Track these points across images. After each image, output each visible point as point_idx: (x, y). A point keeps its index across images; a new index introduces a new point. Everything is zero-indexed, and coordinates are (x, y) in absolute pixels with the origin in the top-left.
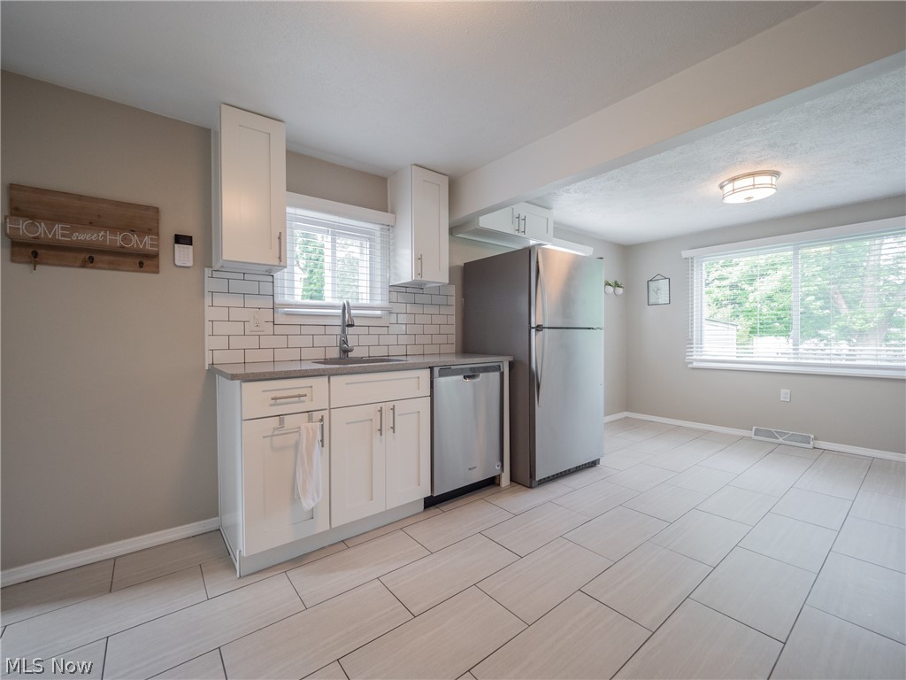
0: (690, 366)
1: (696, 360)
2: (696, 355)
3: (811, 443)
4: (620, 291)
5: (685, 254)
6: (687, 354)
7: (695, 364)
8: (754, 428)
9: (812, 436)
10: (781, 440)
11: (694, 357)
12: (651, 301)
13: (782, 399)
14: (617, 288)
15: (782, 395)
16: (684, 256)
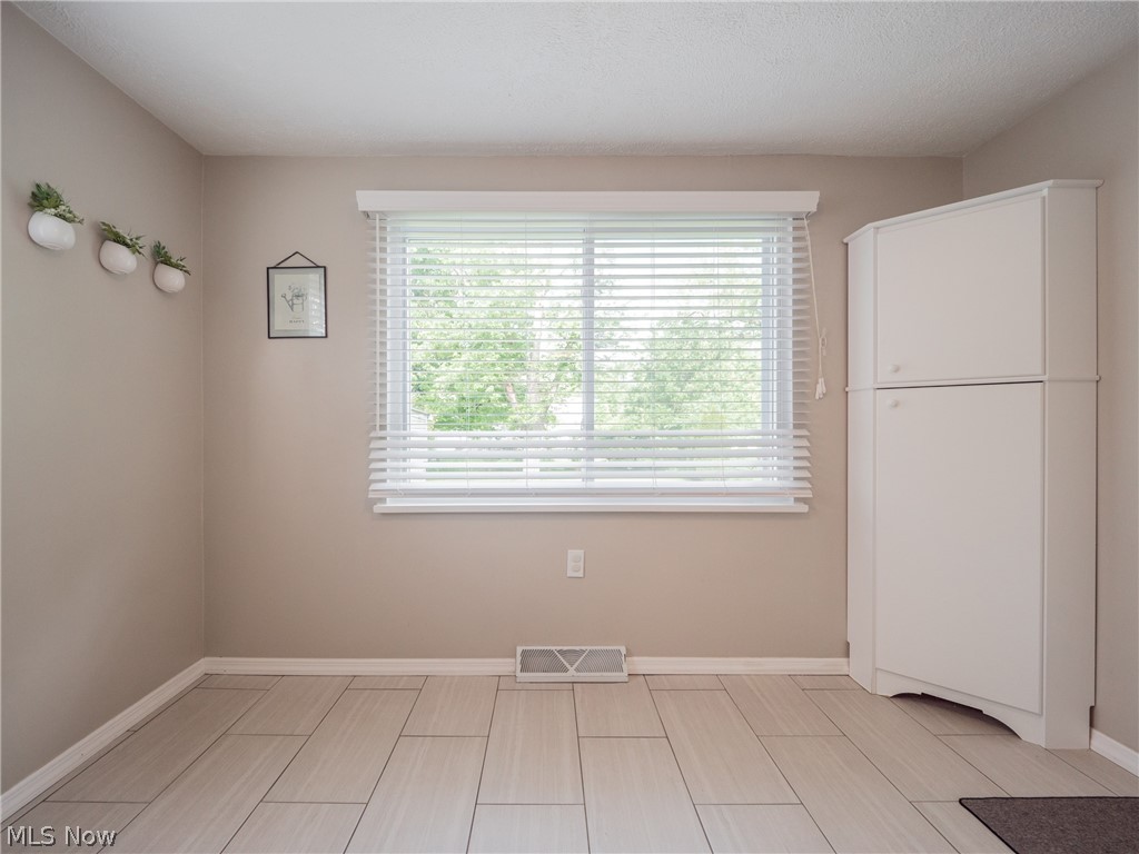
0: (378, 508)
1: (395, 493)
2: (393, 479)
3: (624, 666)
4: (173, 279)
5: (367, 200)
6: (373, 466)
7: (392, 504)
8: (519, 650)
9: (624, 651)
10: (571, 674)
11: (389, 485)
12: (279, 325)
13: (570, 573)
14: (163, 270)
15: (570, 564)
16: (362, 207)
